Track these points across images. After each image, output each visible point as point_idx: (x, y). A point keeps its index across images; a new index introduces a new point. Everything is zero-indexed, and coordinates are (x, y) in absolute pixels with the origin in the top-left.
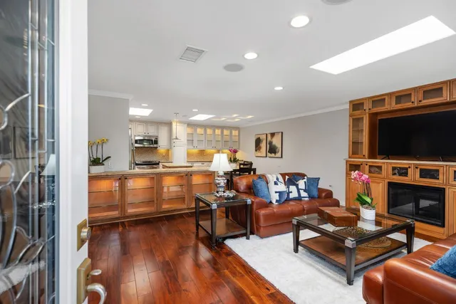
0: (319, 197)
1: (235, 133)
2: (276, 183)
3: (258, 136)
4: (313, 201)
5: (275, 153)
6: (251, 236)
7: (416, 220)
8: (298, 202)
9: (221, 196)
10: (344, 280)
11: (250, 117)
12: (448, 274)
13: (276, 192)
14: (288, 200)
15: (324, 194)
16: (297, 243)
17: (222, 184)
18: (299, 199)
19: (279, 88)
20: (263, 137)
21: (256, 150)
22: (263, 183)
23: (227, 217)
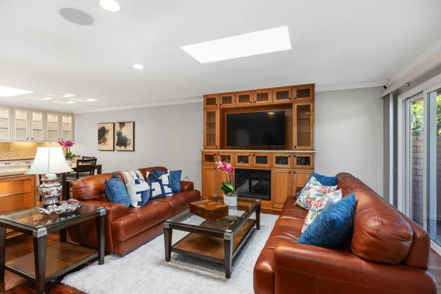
0: (182, 190)
1: (67, 120)
2: (137, 182)
3: (103, 125)
4: (178, 196)
5: (125, 145)
6: (107, 258)
7: (262, 199)
8: (161, 200)
9: (54, 213)
10: (222, 275)
11: (92, 100)
12: (313, 244)
13: (138, 193)
14: (151, 199)
15: (186, 187)
16: (169, 248)
17: (55, 193)
18: (163, 196)
19: (139, 67)
20: (109, 127)
21: (100, 143)
22: (120, 183)
23: (63, 239)
